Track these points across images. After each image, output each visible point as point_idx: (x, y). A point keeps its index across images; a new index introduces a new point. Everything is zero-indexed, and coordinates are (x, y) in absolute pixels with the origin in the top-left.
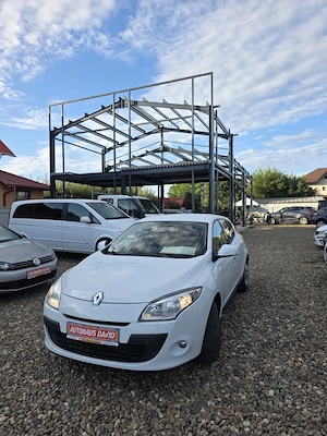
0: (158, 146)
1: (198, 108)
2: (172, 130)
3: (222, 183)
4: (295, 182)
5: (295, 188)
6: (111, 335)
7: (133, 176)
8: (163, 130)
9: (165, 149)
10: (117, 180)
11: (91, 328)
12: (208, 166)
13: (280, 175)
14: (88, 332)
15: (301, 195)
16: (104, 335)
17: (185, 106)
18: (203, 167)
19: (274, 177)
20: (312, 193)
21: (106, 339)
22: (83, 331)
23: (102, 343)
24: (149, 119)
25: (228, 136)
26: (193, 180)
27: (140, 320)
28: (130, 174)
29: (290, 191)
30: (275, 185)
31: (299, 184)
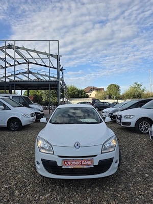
0: (26, 70)
1: (52, 55)
2: (33, 63)
3: (52, 90)
4: (82, 91)
5: (82, 94)
6: (89, 162)
7: (16, 84)
8: (29, 63)
9: (30, 72)
10: (6, 86)
11: (78, 161)
12: (57, 83)
13: (75, 88)
14: (76, 163)
15: (84, 97)
16: (86, 163)
17: (45, 53)
18: (54, 83)
19: (73, 89)
20: (88, 97)
21: (86, 165)
22: (73, 163)
23: (85, 167)
24: (23, 57)
25: (62, 70)
26: (49, 88)
27: (102, 153)
28: (15, 83)
29: (80, 95)
30: (74, 93)
31: (83, 93)
